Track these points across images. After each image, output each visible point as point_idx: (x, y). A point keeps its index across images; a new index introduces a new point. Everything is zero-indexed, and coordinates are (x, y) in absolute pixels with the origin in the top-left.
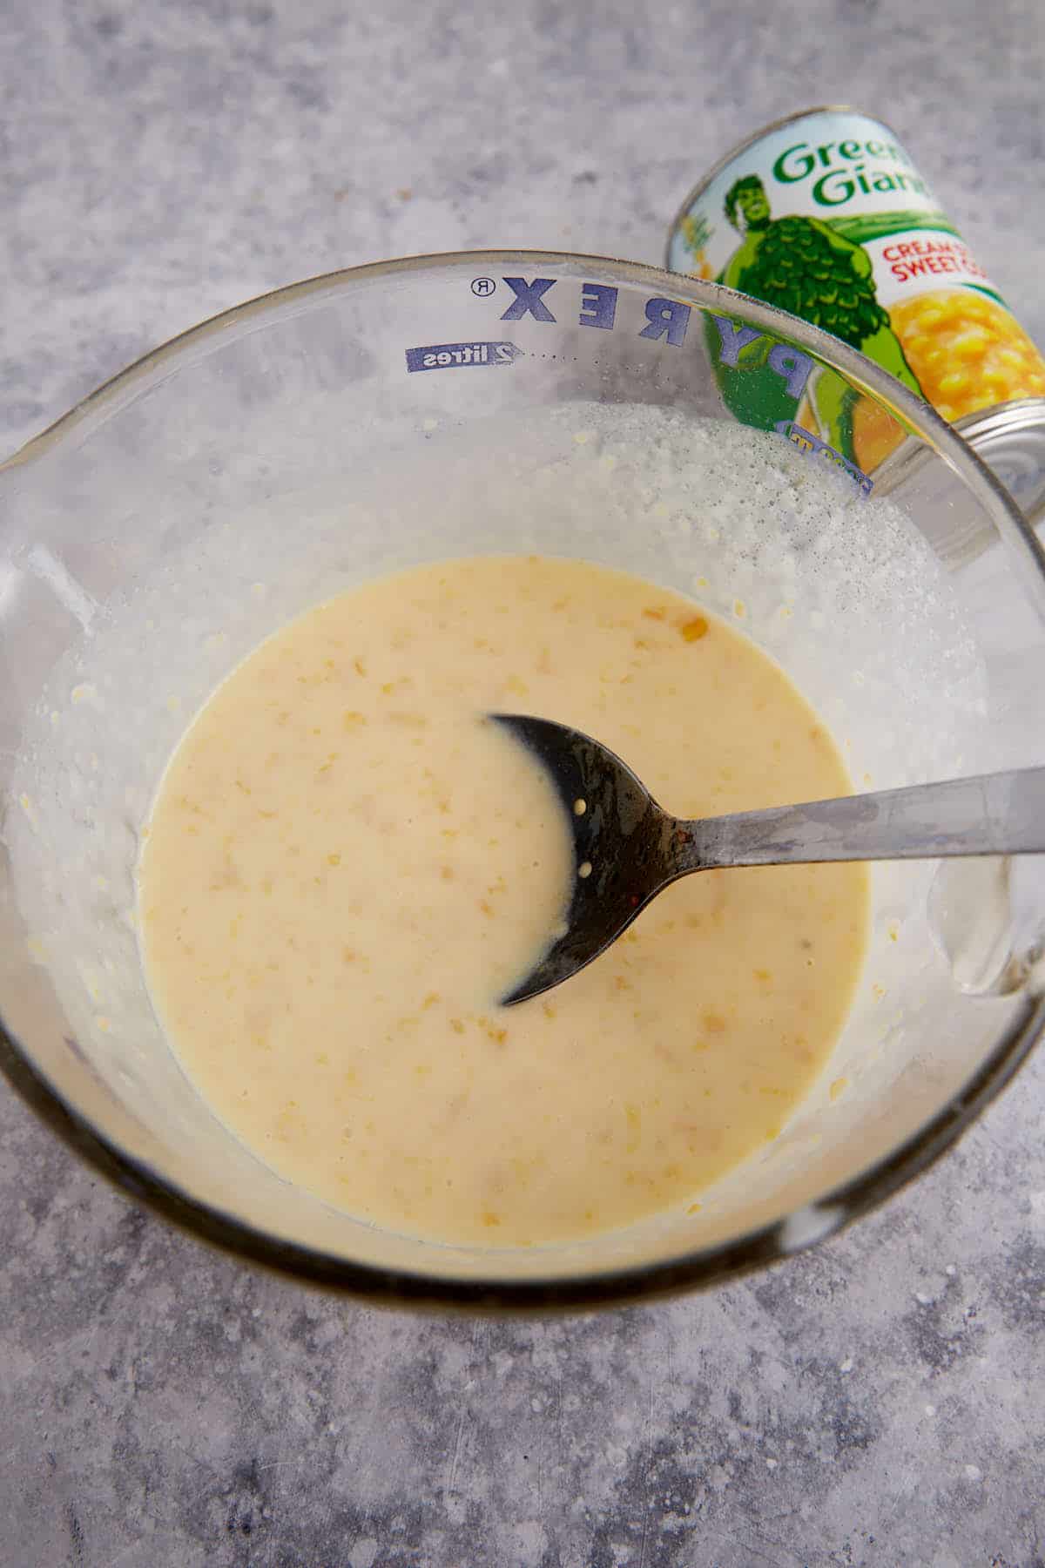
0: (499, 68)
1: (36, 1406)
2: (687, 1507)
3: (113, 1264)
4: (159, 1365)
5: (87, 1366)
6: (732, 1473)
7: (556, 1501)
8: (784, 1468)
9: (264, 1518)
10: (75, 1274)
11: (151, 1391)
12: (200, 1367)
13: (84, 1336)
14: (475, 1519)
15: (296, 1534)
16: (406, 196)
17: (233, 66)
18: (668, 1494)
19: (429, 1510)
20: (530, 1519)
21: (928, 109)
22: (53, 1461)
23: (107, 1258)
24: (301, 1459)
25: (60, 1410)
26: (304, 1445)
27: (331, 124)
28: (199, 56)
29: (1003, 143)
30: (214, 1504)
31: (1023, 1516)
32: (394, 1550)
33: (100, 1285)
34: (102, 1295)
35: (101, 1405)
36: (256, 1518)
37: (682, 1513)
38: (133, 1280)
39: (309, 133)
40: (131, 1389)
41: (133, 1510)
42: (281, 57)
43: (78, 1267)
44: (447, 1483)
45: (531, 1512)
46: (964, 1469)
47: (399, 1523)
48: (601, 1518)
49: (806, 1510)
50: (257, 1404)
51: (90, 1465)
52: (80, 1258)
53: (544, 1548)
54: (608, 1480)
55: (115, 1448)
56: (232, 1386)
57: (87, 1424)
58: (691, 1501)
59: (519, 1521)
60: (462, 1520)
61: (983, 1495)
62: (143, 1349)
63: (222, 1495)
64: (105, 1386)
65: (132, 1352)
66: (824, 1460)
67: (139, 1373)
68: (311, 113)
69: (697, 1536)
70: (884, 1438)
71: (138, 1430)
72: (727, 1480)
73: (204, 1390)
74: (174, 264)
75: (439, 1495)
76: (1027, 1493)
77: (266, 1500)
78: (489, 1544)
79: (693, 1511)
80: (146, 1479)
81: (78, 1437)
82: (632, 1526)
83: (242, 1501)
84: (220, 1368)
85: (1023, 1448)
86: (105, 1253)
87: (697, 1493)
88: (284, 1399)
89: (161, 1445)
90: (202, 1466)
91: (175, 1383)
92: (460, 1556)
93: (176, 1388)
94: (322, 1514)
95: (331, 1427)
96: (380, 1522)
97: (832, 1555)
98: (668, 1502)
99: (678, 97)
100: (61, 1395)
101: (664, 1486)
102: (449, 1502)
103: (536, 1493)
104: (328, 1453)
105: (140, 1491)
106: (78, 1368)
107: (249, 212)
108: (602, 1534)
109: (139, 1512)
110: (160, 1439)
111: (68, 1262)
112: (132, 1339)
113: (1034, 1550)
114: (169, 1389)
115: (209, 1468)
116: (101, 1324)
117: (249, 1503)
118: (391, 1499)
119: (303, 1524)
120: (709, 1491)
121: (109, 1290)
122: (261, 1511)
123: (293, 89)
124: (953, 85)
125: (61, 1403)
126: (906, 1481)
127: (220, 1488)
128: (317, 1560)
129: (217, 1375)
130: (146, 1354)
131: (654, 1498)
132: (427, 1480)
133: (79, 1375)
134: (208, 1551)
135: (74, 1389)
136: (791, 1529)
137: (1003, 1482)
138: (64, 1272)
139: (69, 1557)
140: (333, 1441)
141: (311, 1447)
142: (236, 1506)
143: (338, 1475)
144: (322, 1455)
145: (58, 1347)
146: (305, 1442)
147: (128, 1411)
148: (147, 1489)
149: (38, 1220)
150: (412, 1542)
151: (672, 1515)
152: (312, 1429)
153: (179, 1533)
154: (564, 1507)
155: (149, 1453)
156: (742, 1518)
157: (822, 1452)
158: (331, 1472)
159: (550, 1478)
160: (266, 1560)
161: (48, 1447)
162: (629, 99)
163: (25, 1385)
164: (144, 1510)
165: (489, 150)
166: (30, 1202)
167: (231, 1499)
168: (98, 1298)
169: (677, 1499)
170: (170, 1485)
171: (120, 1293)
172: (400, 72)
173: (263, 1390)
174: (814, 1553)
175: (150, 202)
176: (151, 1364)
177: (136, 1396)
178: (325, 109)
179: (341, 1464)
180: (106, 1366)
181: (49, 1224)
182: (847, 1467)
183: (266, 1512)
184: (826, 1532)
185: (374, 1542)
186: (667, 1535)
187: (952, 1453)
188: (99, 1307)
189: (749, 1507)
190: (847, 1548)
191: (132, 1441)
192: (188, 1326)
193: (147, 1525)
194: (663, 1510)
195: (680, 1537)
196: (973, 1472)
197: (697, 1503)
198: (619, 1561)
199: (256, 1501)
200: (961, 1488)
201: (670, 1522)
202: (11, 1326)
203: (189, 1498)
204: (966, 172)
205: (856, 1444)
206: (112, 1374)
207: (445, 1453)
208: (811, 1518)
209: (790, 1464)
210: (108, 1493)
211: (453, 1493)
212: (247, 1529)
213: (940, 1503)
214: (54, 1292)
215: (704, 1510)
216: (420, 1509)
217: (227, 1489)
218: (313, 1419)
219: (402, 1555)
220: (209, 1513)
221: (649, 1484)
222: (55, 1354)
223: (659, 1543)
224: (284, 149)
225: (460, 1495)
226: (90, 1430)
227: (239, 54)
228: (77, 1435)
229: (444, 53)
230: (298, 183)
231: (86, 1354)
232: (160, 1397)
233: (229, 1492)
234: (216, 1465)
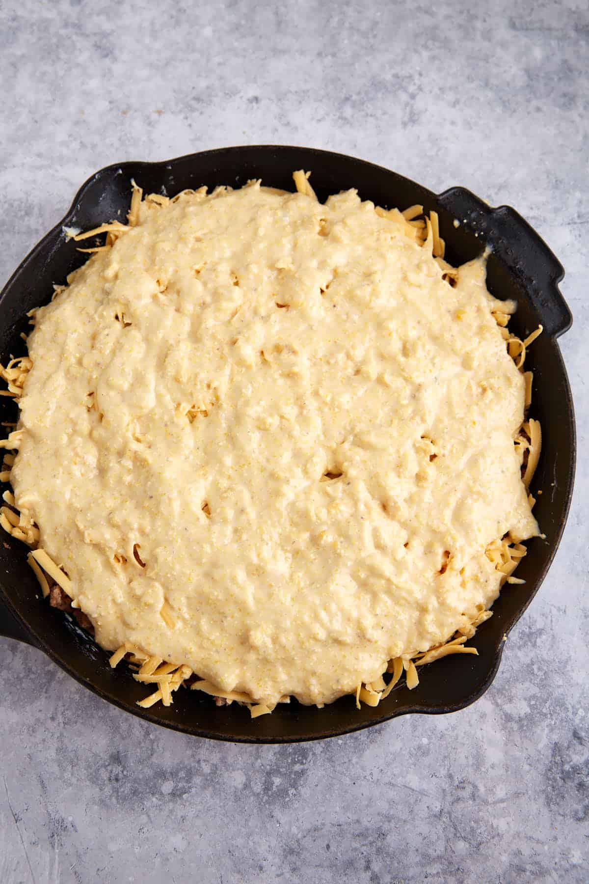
0: (208, 32)
1: (20, 734)
2: (304, 761)
3: (49, 671)
4: (73, 714)
5: (41, 716)
6: (324, 746)
7: (249, 762)
8: (345, 744)
9: (124, 775)
10: (32, 676)
11: (71, 726)
12: (92, 713)
13: (39, 703)
14: (215, 769)
15: (138, 781)
16: (160, 112)
17: (63, 32)
18: (297, 756)
19: (195, 768)
20: (238, 769)
21: (433, 58)
22: (30, 757)
23: (46, 669)
24: (138, 750)
25: (31, 735)
26: (140, 744)
27: (118, 69)
28: (44, 25)
29: (470, 79)
30: (103, 770)
31: (445, 757)
32: (180, 785)
33: (44, 681)
34: (45, 685)
35: (49, 732)
36: (121, 776)
37: (302, 763)
38: (59, 678)
39: (107, 74)
40: (62, 725)
41: (67, 775)
42: (89, 27)
43: (33, 673)
44: (203, 757)
45: (239, 766)
46: (421, 740)
47: (182, 774)
48: (268, 767)
49: (354, 760)
50: (118, 728)
51: (46, 758)
52: (34, 669)
53: (244, 781)
54: (271, 751)
55: (57, 750)
56: (107, 721)
57: (44, 740)
58: (306, 759)
59: (233, 770)
60: (209, 771)
61: (429, 750)
62: (66, 707)
63: (105, 767)
64: (51, 725)
65: (61, 709)
66: (362, 739)
67: (65, 718)
68: (107, 61)
69: (309, 773)
70: (388, 730)
71: (66, 741)
72: (321, 749)
73: (94, 724)
74: (39, 155)
75: (199, 762)
76: (447, 747)
77: (124, 767)
78: (220, 781)
79: (307, 762)
80: (71, 762)
81: (40, 747)
82: (281, 770)
83: (114, 769)
84: (100, 714)
85: (446, 730)
86: (45, 666)
87: (309, 756)
88: (130, 726)
89: (77, 747)
90: (96, 755)
91: (81, 721)
92: (209, 786)
93: (82, 723)
94: (149, 772)
95: (151, 736)
96: (174, 774)
97: (365, 777)
98: (296, 760)
99: (302, 52)
100: (31, 729)
101: (295, 754)
102: (203, 764)
103: (240, 759)
104: (150, 747)
105: (70, 768)
106: (37, 717)
107: (77, 123)
108: (269, 774)
109: (70, 776)
110: (76, 745)
111: (29, 672)
112: (60, 704)
113: (448, 770)
114: (78, 724)
115: (100, 756)
116: (46, 698)
117: (117, 769)
118: (178, 764)
119: (141, 777)
120: (314, 754)
121: (49, 682)
122: (123, 772)
123: (97, 47)
124: (446, 43)
125: (31, 732)
126: (397, 746)
127: (105, 764)
128: (148, 790)
129: (99, 717)
130: (67, 710)
131: (290, 758)
132: (193, 756)
133: (38, 720)
134: (101, 790)
135: (37, 726)
136: (348, 768)
137: (437, 744)
138: (28, 675)
139: (41, 796)
140: (152, 742)
141: (143, 745)
142: (111, 772)
143: (155, 755)
144: (148, 748)
145: (28, 708)
146: (140, 743)
147: (62, 734)
148: (73, 766)
149: (14, 653)
150: (188, 781)
151: (298, 764)
152: (143, 737)
153: (88, 783)
154: (253, 764)
155: (72, 751)
156: (328, 765)
157: (362, 736)
158: (152, 755)
159: (246, 752)
160: (126, 792)
161: (28, 751)
162: (277, 52)
163: (15, 726)
164: (72, 775)
165: (203, 84)
166: (9, 646)
167: (109, 768)
168: (44, 686)
169: (300, 758)
170: (82, 764)
171: (53, 684)
172: (154, 34)
173: (120, 722)
174: (357, 777)
175: (24, 118)
176: (70, 714)
177: (64, 728)
178: (115, 60)
179: (156, 751)
180: (50, 715)
181: (19, 655)
182: (372, 742)
183: (125, 773)
184: (363, 768)
185: (172, 782)
186: (296, 773)
187: (416, 733)
188: (44, 690)
189: (330, 760)
190: (371, 774)
191: (64, 747)
192: (85, 697)
193: (74, 780)
194: (294, 763)
195: (303, 772)
196: (425, 741)
197: (308, 760)
198: (276, 784)
199: (120, 768)
200: (419, 748)
201: (297, 767)
202: (5, 700)
203: (91, 769)
204: (450, 96)
205: (376, 732)
206: (53, 719)
207: (201, 745)
208: (357, 763)
209: (348, 742)
210: (55, 769)
211: (204, 761)
212: (117, 780)
213: (411, 755)
214: (23, 685)
215: (312, 762)
216: (191, 768)
217: (107, 764)
218: (143, 733)
219: (184, 787)
220: (100, 774)
221: (288, 752)
222: (26, 712)
223: (293, 776)
224: (94, 84)
225: (208, 761)
226: (46, 743)
227: (66, 25)
228: (39, 745)
229: (178, 23)
230: (103, 105)
231: (40, 711)
232: (75, 728)
233: (109, 765)
234: (101, 755)
